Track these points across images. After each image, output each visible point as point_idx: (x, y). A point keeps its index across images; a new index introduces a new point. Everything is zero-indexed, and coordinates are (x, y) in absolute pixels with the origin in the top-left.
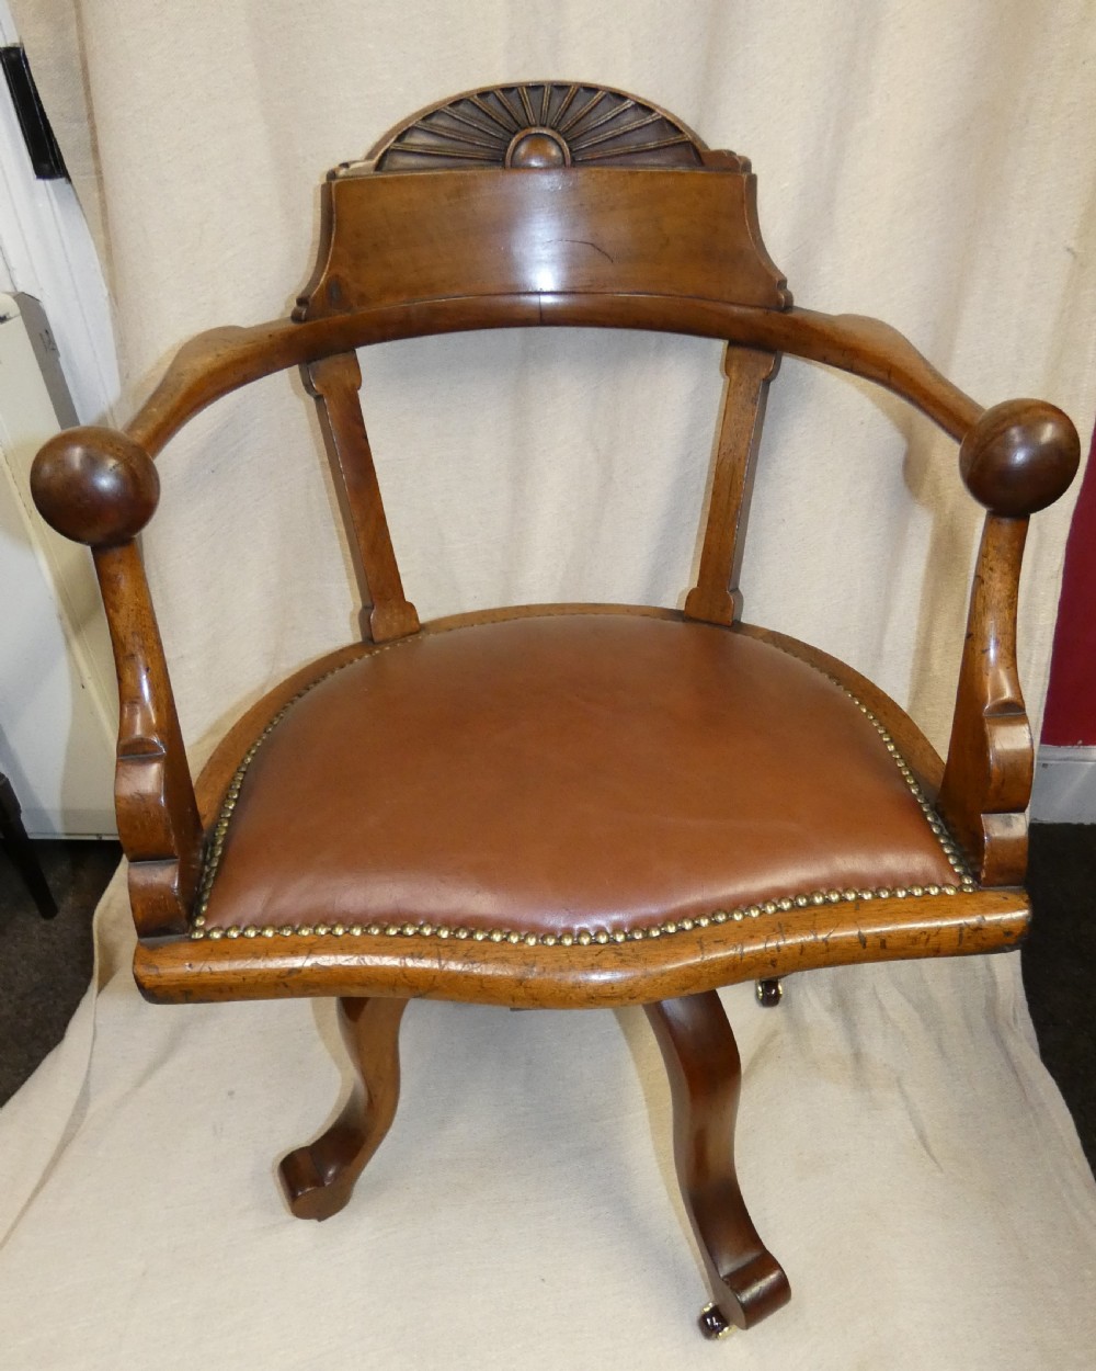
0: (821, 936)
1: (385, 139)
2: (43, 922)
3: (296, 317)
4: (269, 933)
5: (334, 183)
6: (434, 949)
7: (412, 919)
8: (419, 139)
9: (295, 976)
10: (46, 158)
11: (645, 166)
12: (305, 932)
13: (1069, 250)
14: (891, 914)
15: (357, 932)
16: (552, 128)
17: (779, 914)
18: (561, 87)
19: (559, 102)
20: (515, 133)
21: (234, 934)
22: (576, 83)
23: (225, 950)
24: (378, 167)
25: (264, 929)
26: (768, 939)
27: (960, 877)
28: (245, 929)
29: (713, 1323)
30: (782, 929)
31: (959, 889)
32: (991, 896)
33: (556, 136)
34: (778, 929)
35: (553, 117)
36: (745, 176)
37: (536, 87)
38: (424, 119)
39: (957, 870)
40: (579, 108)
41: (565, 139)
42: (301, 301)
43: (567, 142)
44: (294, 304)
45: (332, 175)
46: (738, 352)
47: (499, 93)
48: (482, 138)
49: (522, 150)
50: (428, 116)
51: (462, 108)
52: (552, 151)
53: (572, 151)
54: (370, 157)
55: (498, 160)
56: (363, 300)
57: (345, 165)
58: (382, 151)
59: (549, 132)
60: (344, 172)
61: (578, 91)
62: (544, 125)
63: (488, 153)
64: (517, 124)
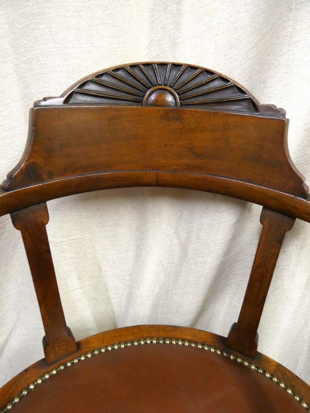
1: (72, 87)
5: (37, 108)
8: (92, 87)
16: (170, 86)
18: (176, 66)
19: (175, 73)
20: (149, 88)
22: (185, 65)
24: (66, 101)
33: (173, 91)
35: (171, 81)
37: (163, 65)
38: (97, 77)
40: (186, 77)
41: (177, 93)
42: (10, 177)
43: (178, 95)
45: (36, 104)
46: (269, 213)
47: (141, 66)
48: (131, 90)
49: (153, 97)
50: (100, 75)
51: (120, 73)
52: (170, 98)
53: (180, 100)
54: (62, 96)
55: (138, 102)
56: (51, 175)
57: (45, 99)
58: (70, 93)
59: (169, 88)
60: (43, 103)
61: (187, 68)
62: (166, 85)
63: (133, 97)
64: (152, 84)
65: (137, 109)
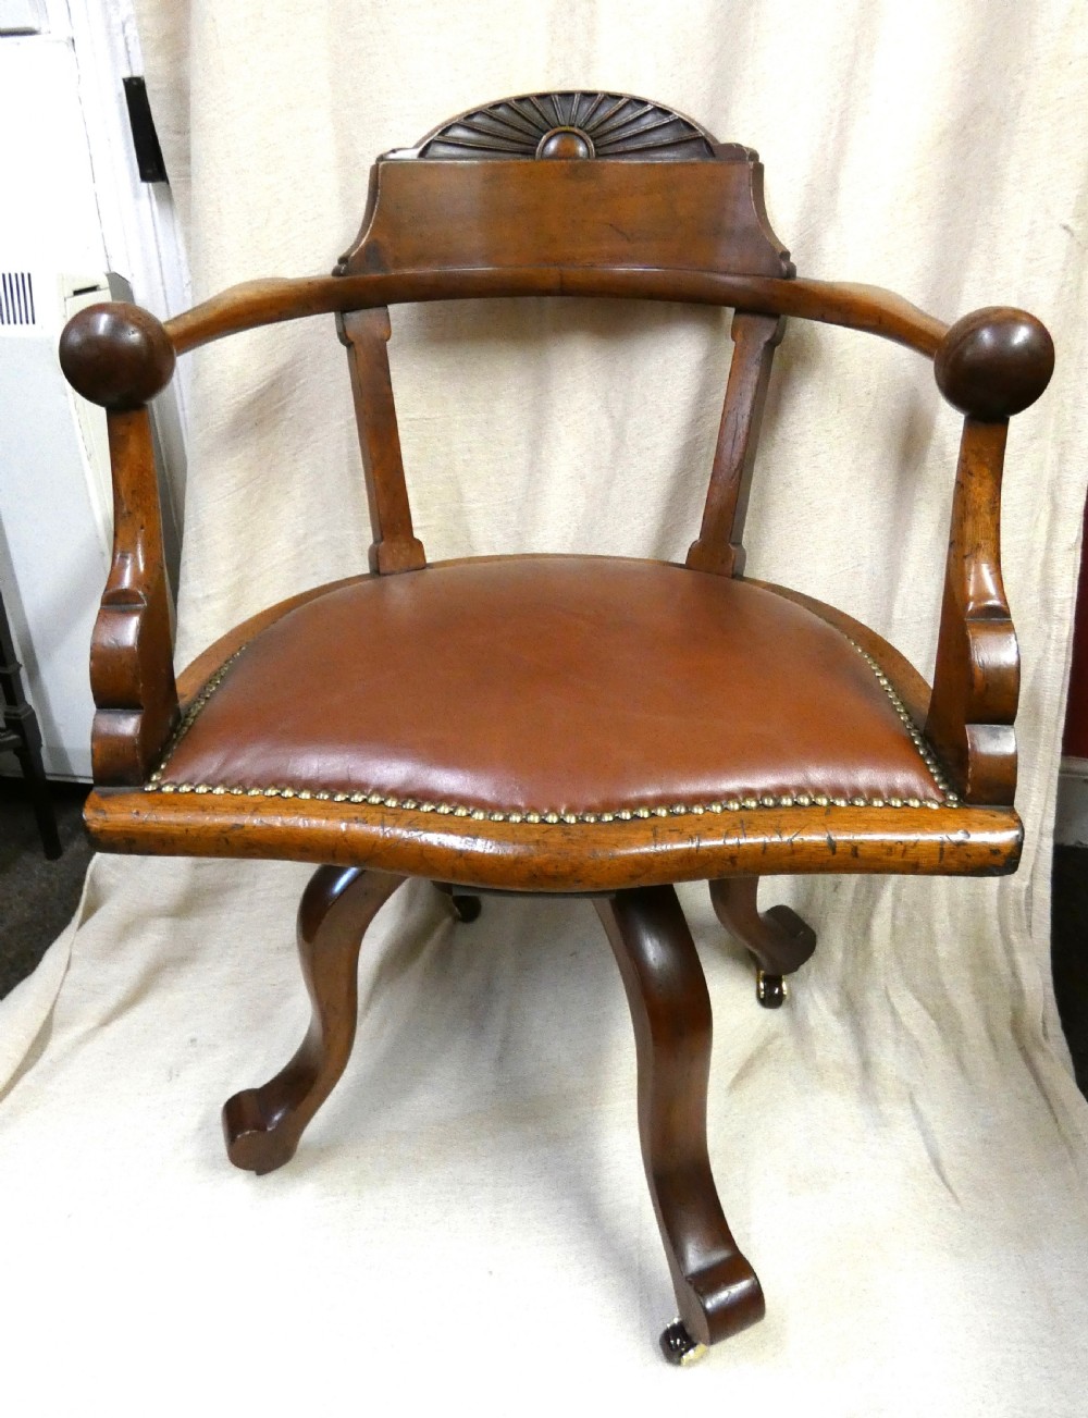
0: (786, 838)
1: (432, 133)
2: (47, 862)
3: (336, 273)
4: (219, 790)
5: (381, 164)
6: (379, 816)
7: (361, 787)
8: (458, 133)
9: (237, 832)
10: (151, 164)
11: (661, 158)
12: (254, 792)
13: (1066, 228)
14: (864, 821)
15: (305, 795)
16: (580, 128)
17: (743, 813)
18: (588, 95)
19: (587, 107)
20: (545, 133)
21: (185, 789)
22: (602, 93)
23: (175, 802)
24: (422, 154)
25: (215, 787)
26: (727, 835)
27: (944, 794)
28: (197, 786)
29: (676, 1343)
30: (745, 827)
31: (943, 805)
32: (977, 813)
33: (581, 133)
34: (739, 825)
35: (581, 120)
36: (751, 164)
37: (567, 96)
38: (466, 118)
39: (941, 787)
40: (604, 112)
41: (591, 137)
42: (343, 260)
43: (593, 139)
44: (336, 264)
45: (381, 158)
46: (744, 318)
47: (534, 100)
48: (517, 135)
49: (552, 146)
50: (470, 116)
51: (501, 110)
52: (581, 149)
53: (596, 147)
54: (416, 147)
55: (530, 153)
56: (398, 263)
57: (394, 151)
58: (427, 142)
59: (576, 130)
60: (392, 156)
61: (604, 98)
62: (573, 126)
63: (516, 146)
64: (549, 124)
65: (526, 164)
